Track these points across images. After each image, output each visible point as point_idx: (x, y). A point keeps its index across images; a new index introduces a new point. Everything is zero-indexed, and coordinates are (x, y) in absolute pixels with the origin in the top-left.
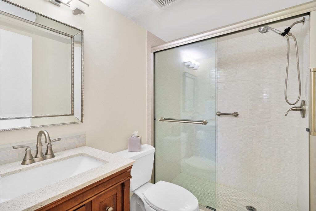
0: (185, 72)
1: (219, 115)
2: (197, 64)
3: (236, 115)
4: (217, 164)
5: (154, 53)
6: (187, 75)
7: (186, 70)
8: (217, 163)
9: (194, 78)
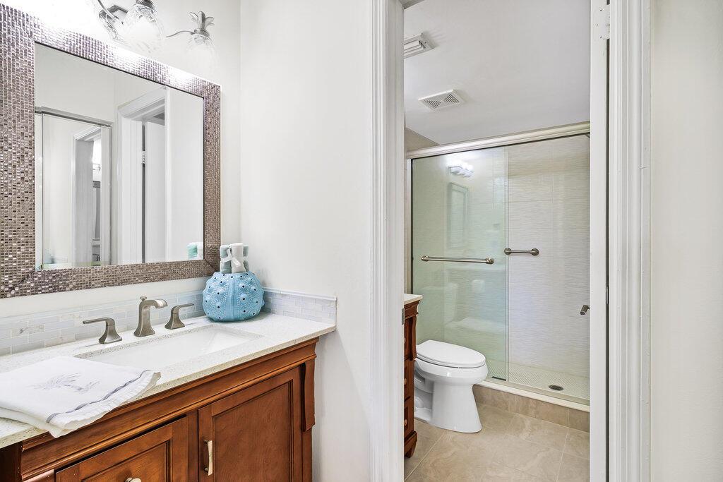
0: (451, 183)
1: (509, 253)
2: (470, 168)
3: (535, 253)
4: (507, 328)
5: (412, 160)
6: (455, 187)
7: (453, 179)
8: (507, 326)
9: (465, 191)
